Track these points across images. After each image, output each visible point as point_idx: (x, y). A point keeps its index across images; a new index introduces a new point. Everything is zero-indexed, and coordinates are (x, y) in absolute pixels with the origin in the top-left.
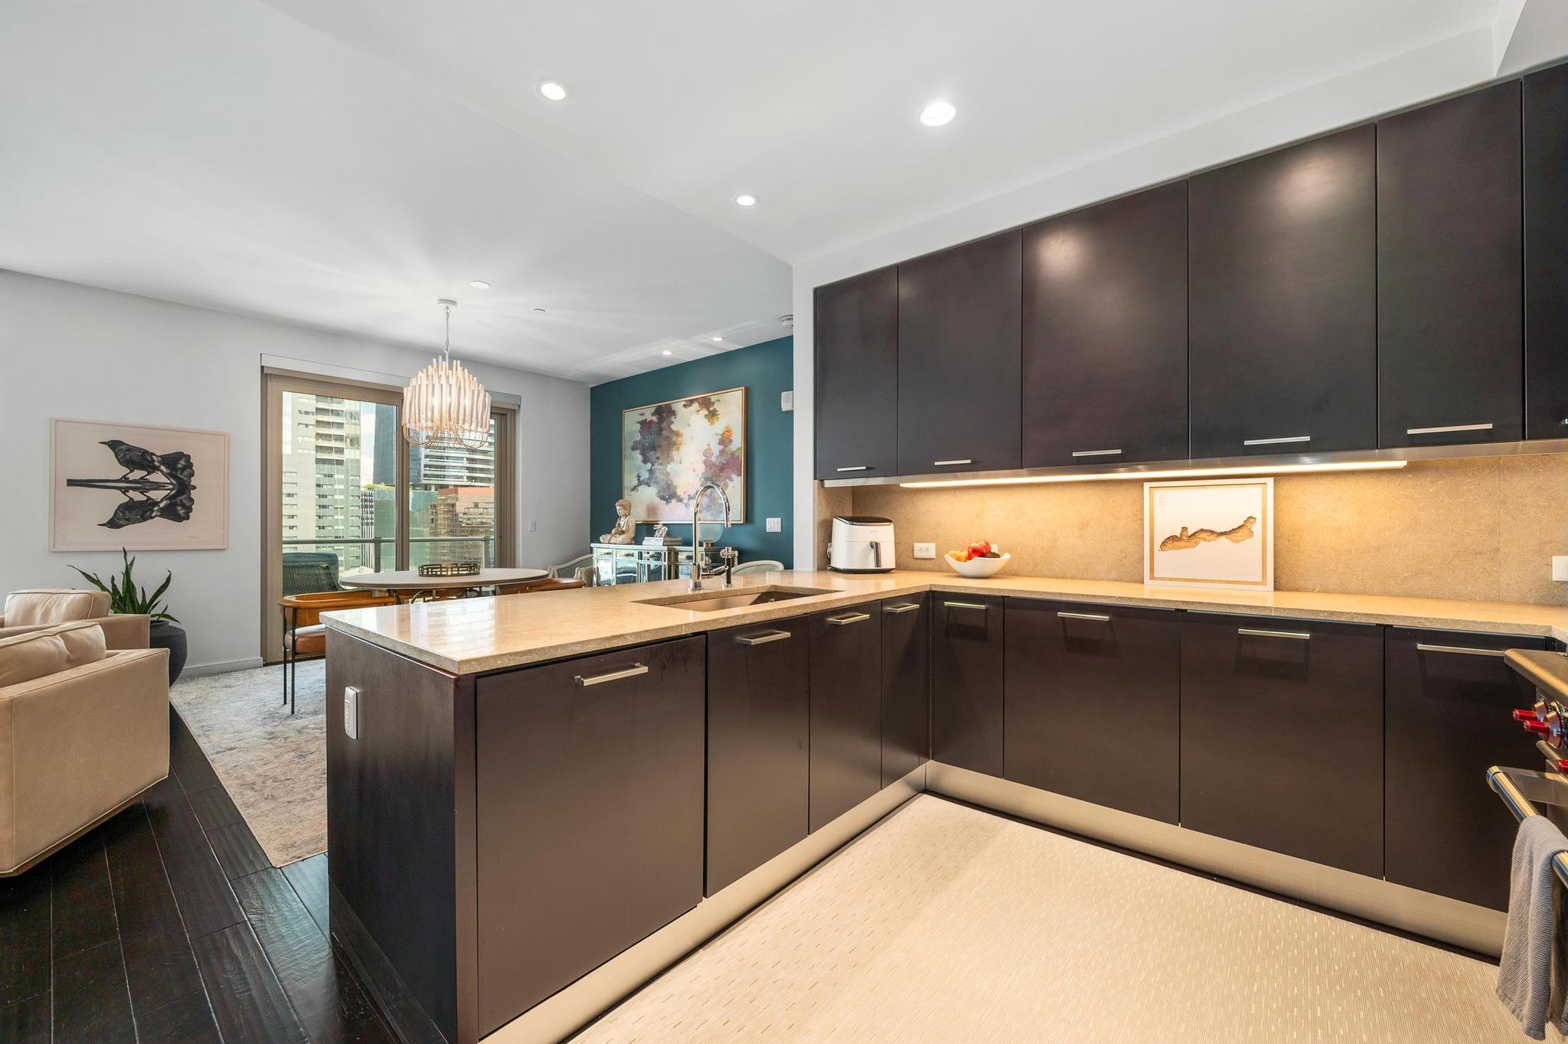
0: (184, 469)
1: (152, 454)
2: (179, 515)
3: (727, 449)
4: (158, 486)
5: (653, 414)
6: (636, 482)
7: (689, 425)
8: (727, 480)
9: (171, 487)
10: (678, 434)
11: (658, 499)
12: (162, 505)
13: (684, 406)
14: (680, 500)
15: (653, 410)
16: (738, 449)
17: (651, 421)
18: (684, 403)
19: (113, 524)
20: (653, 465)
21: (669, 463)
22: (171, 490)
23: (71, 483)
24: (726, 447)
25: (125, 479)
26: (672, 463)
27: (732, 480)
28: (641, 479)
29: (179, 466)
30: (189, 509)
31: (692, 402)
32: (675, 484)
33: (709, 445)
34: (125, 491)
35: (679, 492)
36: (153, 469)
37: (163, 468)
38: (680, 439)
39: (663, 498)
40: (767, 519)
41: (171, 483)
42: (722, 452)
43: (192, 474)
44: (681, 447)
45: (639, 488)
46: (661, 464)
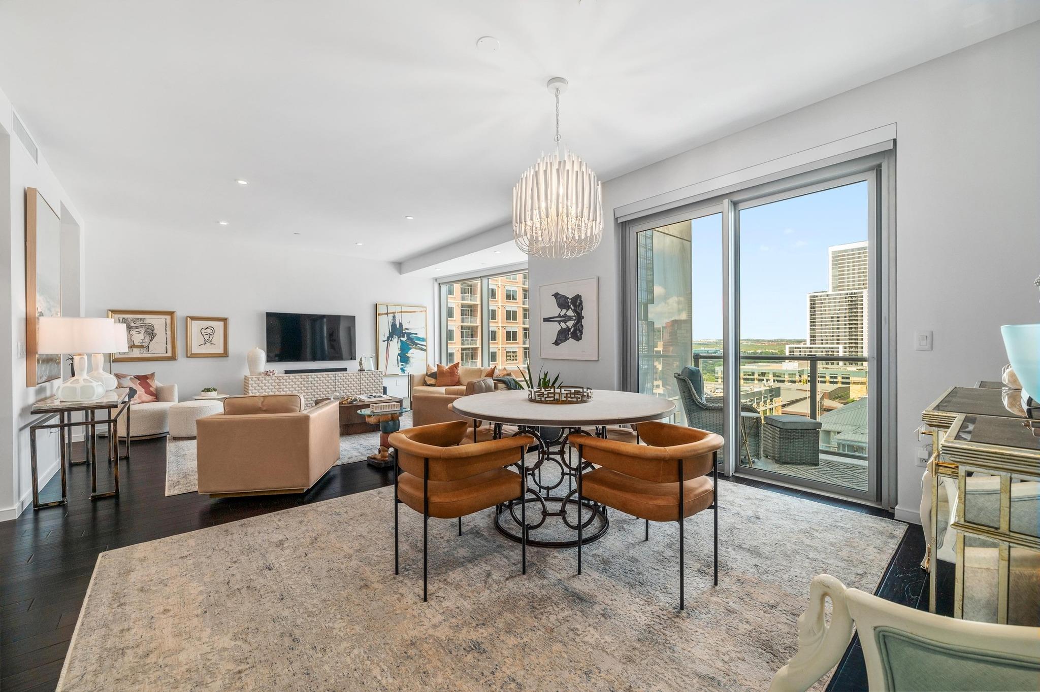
0: (579, 306)
1: (568, 298)
2: (577, 336)
4: (570, 318)
9: (574, 318)
12: (572, 330)
19: (557, 343)
22: (575, 320)
23: (546, 320)
25: (559, 316)
29: (577, 303)
30: (581, 332)
34: (559, 322)
36: (568, 308)
37: (572, 306)
41: (575, 316)
43: (582, 309)
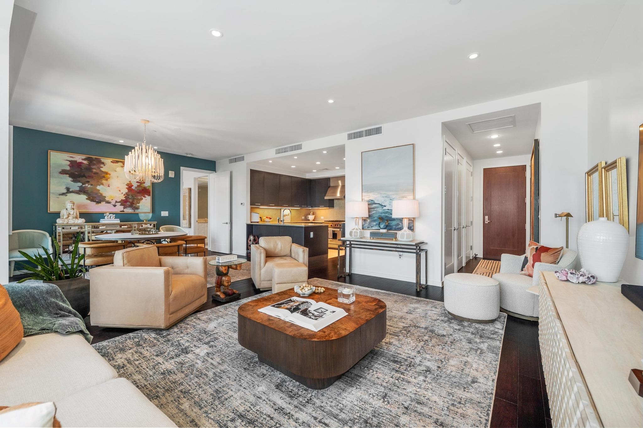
3: (142, 185)
5: (84, 159)
6: (65, 191)
7: (116, 171)
8: (142, 197)
10: (107, 173)
11: (89, 201)
13: (111, 162)
14: (108, 202)
15: (84, 157)
16: (149, 186)
17: (81, 163)
18: (112, 161)
20: (83, 184)
21: (99, 185)
24: (141, 184)
26: (101, 186)
27: (145, 197)
28: (71, 190)
31: (117, 162)
32: (104, 195)
33: (130, 182)
35: (107, 199)
38: (108, 175)
39: (92, 200)
40: (162, 212)
42: (138, 186)
44: (109, 179)
45: (68, 194)
46: (92, 185)
